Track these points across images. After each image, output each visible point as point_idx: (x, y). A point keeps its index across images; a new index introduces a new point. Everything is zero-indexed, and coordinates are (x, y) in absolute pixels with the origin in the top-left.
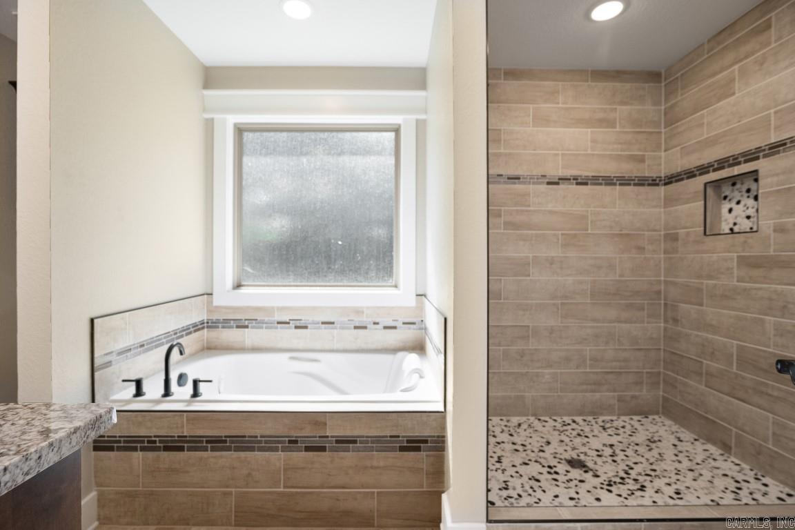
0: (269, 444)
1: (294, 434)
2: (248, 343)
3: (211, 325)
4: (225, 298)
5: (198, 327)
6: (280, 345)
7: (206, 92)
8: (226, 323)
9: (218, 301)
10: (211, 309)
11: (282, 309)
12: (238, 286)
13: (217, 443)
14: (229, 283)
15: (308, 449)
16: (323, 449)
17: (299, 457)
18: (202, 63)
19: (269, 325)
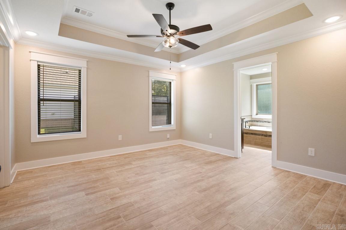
0: (259, 135)
1: (263, 134)
2: (259, 125)
3: (252, 121)
4: (255, 116)
5: (250, 121)
6: (264, 126)
7: (251, 80)
8: (254, 121)
9: (253, 117)
10: (252, 118)
11: (265, 119)
12: (257, 114)
13: (252, 134)
14: (255, 114)
15: (264, 136)
16: (267, 136)
17: (263, 137)
18: (249, 75)
19: (263, 122)
